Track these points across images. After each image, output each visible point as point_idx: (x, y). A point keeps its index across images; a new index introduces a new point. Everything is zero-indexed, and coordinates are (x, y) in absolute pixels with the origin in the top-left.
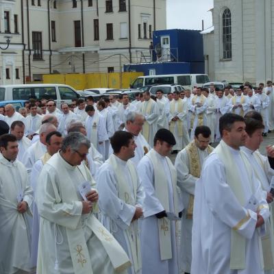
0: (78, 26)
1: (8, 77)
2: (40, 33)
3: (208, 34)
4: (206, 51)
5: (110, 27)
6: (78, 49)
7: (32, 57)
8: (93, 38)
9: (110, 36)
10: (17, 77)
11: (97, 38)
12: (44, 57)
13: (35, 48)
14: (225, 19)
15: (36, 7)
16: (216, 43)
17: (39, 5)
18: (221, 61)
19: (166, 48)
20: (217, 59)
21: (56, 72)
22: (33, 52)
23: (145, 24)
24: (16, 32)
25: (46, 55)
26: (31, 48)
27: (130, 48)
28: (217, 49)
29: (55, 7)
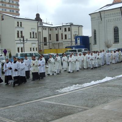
0: (57, 35)
1: (34, 50)
2: (46, 38)
3: (90, 37)
4: (90, 42)
5: (66, 35)
6: (57, 42)
7: (44, 44)
8: (61, 39)
9: (66, 38)
10: (36, 50)
11: (62, 39)
12: (47, 44)
13: (44, 42)
14: (95, 33)
15: (45, 30)
16: (92, 40)
17: (46, 30)
18: (94, 45)
19: (79, 41)
20: (93, 44)
21: (51, 49)
22: (44, 43)
23: (76, 34)
24: (36, 38)
25: (48, 44)
26: (43, 42)
27: (71, 41)
28: (92, 41)
29: (51, 30)
